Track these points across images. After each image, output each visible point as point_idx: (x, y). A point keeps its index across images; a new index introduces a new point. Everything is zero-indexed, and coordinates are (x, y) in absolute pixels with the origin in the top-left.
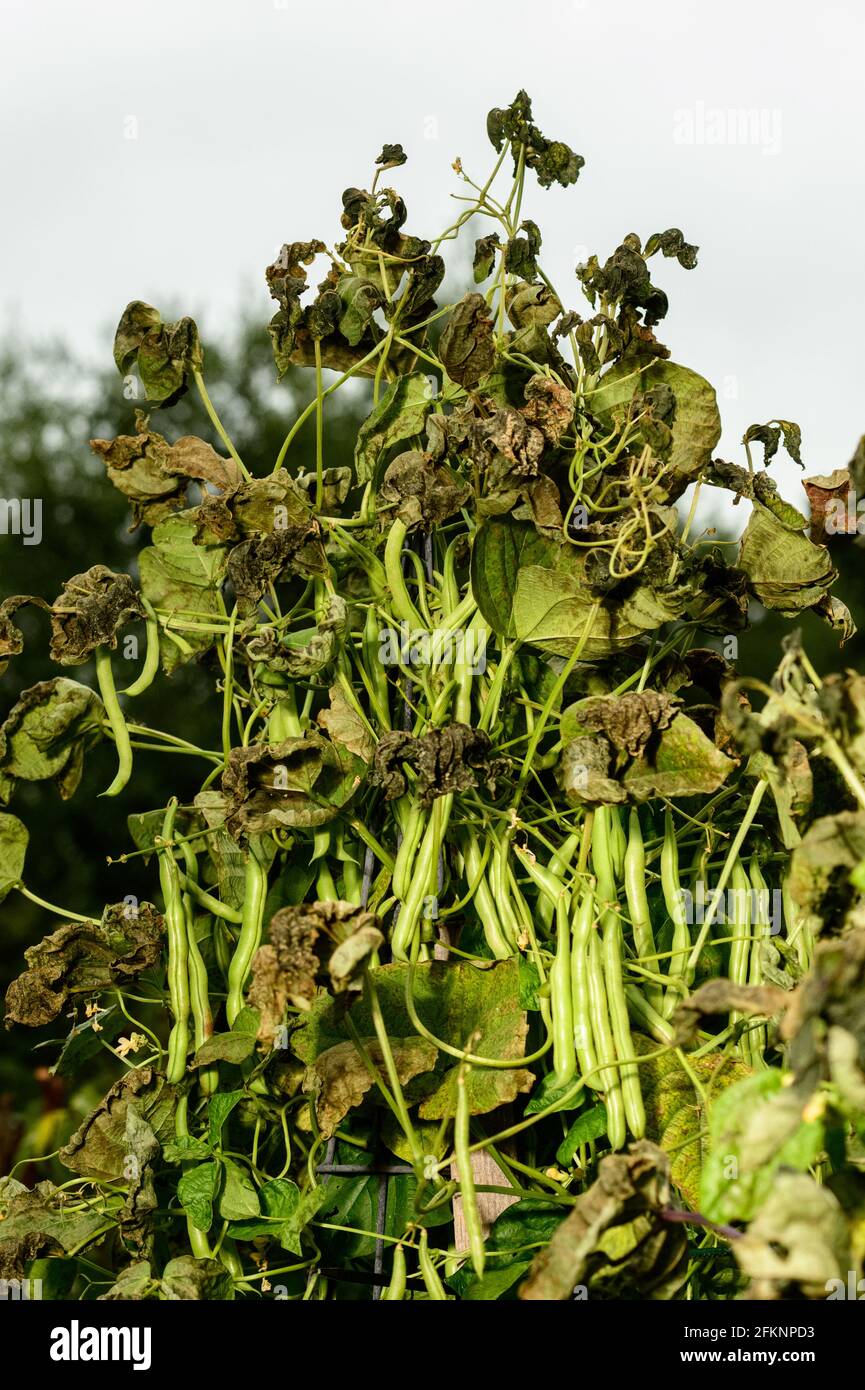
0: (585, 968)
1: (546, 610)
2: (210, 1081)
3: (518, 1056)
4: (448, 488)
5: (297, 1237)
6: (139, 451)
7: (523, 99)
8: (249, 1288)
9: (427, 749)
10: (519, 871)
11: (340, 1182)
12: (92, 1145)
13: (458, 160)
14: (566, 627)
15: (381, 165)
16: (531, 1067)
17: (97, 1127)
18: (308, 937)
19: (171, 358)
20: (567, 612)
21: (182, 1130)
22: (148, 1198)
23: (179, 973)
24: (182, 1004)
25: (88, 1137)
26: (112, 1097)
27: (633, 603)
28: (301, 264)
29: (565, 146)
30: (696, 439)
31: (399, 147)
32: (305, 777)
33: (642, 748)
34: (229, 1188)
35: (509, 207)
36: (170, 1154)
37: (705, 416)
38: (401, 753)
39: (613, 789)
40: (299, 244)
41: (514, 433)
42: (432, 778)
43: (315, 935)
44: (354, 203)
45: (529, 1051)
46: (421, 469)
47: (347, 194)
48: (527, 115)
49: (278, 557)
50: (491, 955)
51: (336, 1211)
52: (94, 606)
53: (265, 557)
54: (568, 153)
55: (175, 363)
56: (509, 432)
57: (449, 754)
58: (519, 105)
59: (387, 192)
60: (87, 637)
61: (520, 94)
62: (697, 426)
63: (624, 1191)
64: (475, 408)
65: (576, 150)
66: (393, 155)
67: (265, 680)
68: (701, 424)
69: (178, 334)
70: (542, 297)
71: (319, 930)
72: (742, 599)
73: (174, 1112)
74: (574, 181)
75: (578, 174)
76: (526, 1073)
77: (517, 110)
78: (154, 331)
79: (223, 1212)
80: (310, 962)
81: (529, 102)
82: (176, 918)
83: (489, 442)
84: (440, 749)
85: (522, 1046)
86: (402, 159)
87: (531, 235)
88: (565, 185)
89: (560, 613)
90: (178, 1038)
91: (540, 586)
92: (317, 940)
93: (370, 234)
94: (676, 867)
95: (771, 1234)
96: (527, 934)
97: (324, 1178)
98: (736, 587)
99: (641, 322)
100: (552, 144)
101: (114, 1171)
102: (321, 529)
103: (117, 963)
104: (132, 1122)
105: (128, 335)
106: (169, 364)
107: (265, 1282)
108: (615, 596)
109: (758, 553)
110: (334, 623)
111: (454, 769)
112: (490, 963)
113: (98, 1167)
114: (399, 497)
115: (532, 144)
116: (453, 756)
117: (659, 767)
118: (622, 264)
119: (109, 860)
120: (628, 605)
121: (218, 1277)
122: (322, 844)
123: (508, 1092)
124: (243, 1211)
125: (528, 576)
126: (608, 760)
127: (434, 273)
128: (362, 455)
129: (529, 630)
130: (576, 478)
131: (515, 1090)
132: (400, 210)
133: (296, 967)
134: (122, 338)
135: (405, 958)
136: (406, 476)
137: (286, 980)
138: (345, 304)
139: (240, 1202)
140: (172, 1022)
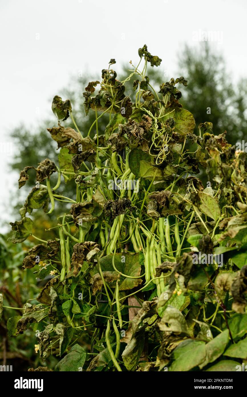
0: (152, 255)
1: (147, 170)
2: (70, 281)
3: (139, 276)
4: (123, 142)
5: (88, 318)
6: (58, 131)
7: (145, 46)
8: (81, 329)
9: (114, 205)
10: (141, 231)
11: (103, 304)
12: (43, 296)
13: (131, 61)
14: (152, 174)
15: (110, 64)
16: (142, 278)
17: (44, 292)
18: (82, 250)
19: (63, 110)
20: (152, 171)
21: (65, 292)
22: (55, 309)
23: (63, 256)
24: (64, 263)
25: (43, 294)
26: (47, 285)
27: (166, 169)
28: (94, 87)
29: (157, 57)
30: (189, 127)
31: (114, 60)
32: (90, 210)
33: (164, 204)
34: (74, 306)
35: (143, 72)
36: (61, 297)
37: (191, 121)
38: (110, 205)
39: (157, 214)
40: (93, 82)
41: (136, 130)
42: (115, 212)
43: (84, 249)
44: (104, 72)
45: (141, 275)
46: (117, 137)
47: (103, 71)
48: (146, 50)
49: (83, 159)
50: (135, 251)
51: (102, 311)
52: (45, 169)
53: (80, 159)
54: (158, 58)
55: (64, 111)
56: (135, 129)
57: (119, 206)
58: (144, 48)
59: (111, 70)
60: (43, 176)
61: (145, 45)
62: (189, 124)
63: (148, 309)
64: (130, 123)
65: (160, 58)
66: (113, 61)
67: (81, 188)
68: (190, 123)
69: (65, 104)
70: (150, 94)
71: (85, 248)
72: (196, 166)
73: (63, 289)
74: (159, 65)
75: (160, 63)
76: (141, 280)
77: (144, 49)
78: (60, 103)
79: (72, 312)
80: (83, 256)
81: (147, 47)
82: (63, 243)
83: (130, 132)
84: (117, 205)
85: (140, 273)
86: (115, 62)
87: (147, 79)
88: (157, 66)
89: (150, 171)
90: (63, 271)
91: (145, 165)
92: (84, 251)
93: (107, 81)
94: (178, 231)
95: (165, 321)
96: (142, 247)
97: (99, 303)
98: (195, 163)
99: (176, 99)
100: (154, 57)
101: (49, 302)
102: (94, 152)
103: (49, 254)
104: (52, 291)
105: (55, 103)
106: (63, 111)
107: (85, 328)
108: (162, 167)
109: (200, 155)
110: (95, 174)
111: (121, 209)
112: (134, 253)
113: (45, 301)
114: (111, 144)
115: (148, 57)
116: (120, 206)
117: (170, 208)
118: (167, 87)
119: (46, 230)
120: (165, 169)
121: (69, 327)
122: (96, 225)
123: (136, 284)
124: (77, 312)
125: (142, 162)
126: (157, 207)
127: (123, 89)
128: (107, 133)
129: (143, 175)
130: (153, 139)
131: (138, 284)
132: (115, 75)
133: (79, 257)
134: (53, 104)
135: (112, 253)
136: (113, 139)
137: (77, 260)
138: (102, 97)
139: (77, 309)
140: (62, 267)
